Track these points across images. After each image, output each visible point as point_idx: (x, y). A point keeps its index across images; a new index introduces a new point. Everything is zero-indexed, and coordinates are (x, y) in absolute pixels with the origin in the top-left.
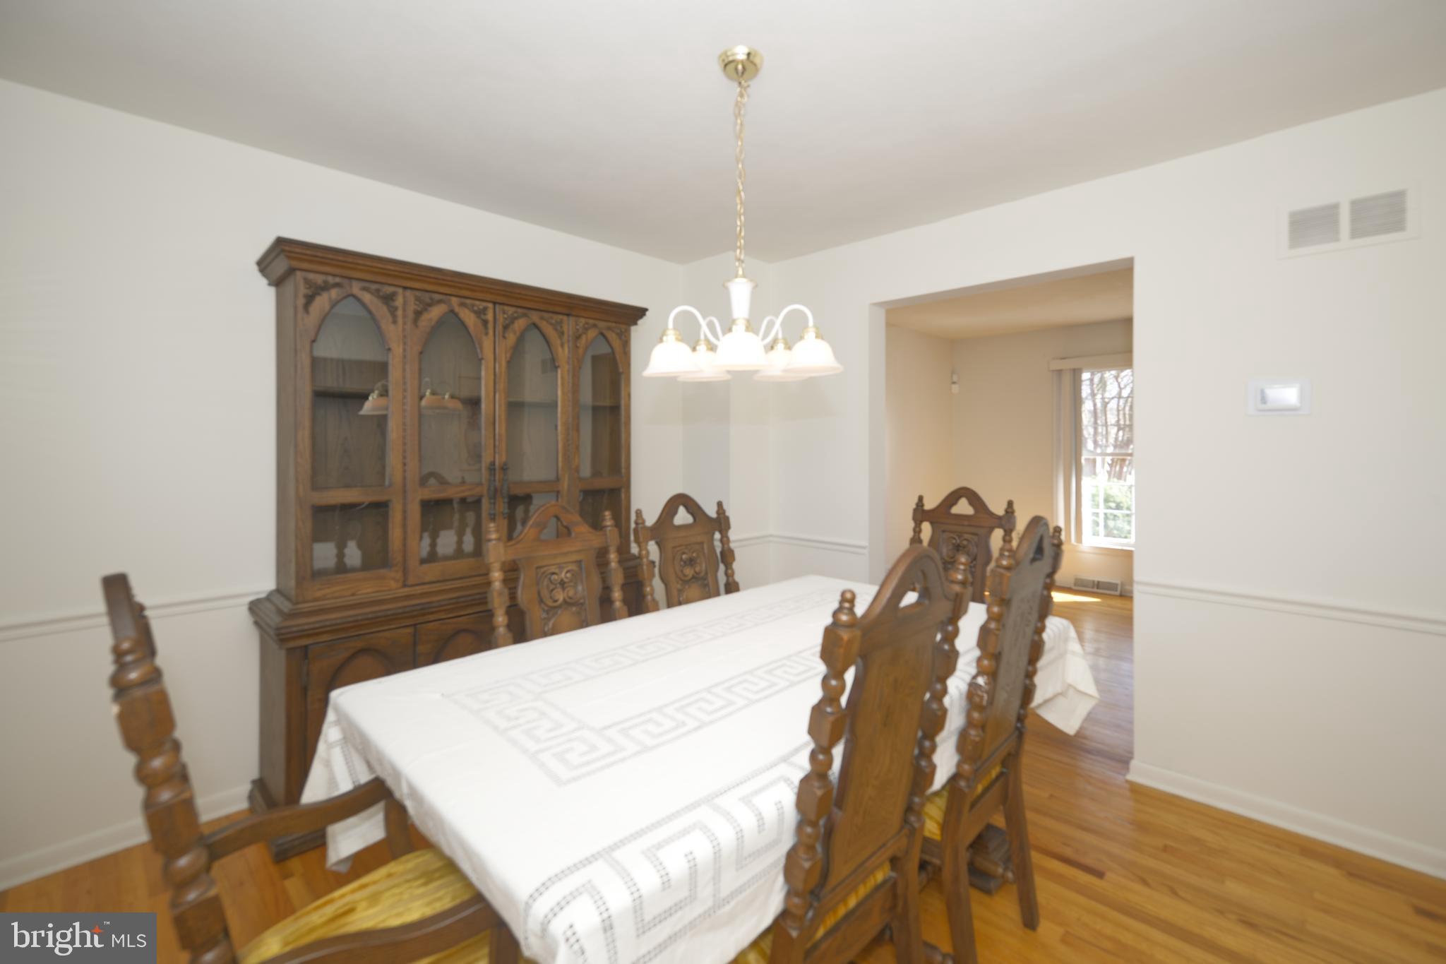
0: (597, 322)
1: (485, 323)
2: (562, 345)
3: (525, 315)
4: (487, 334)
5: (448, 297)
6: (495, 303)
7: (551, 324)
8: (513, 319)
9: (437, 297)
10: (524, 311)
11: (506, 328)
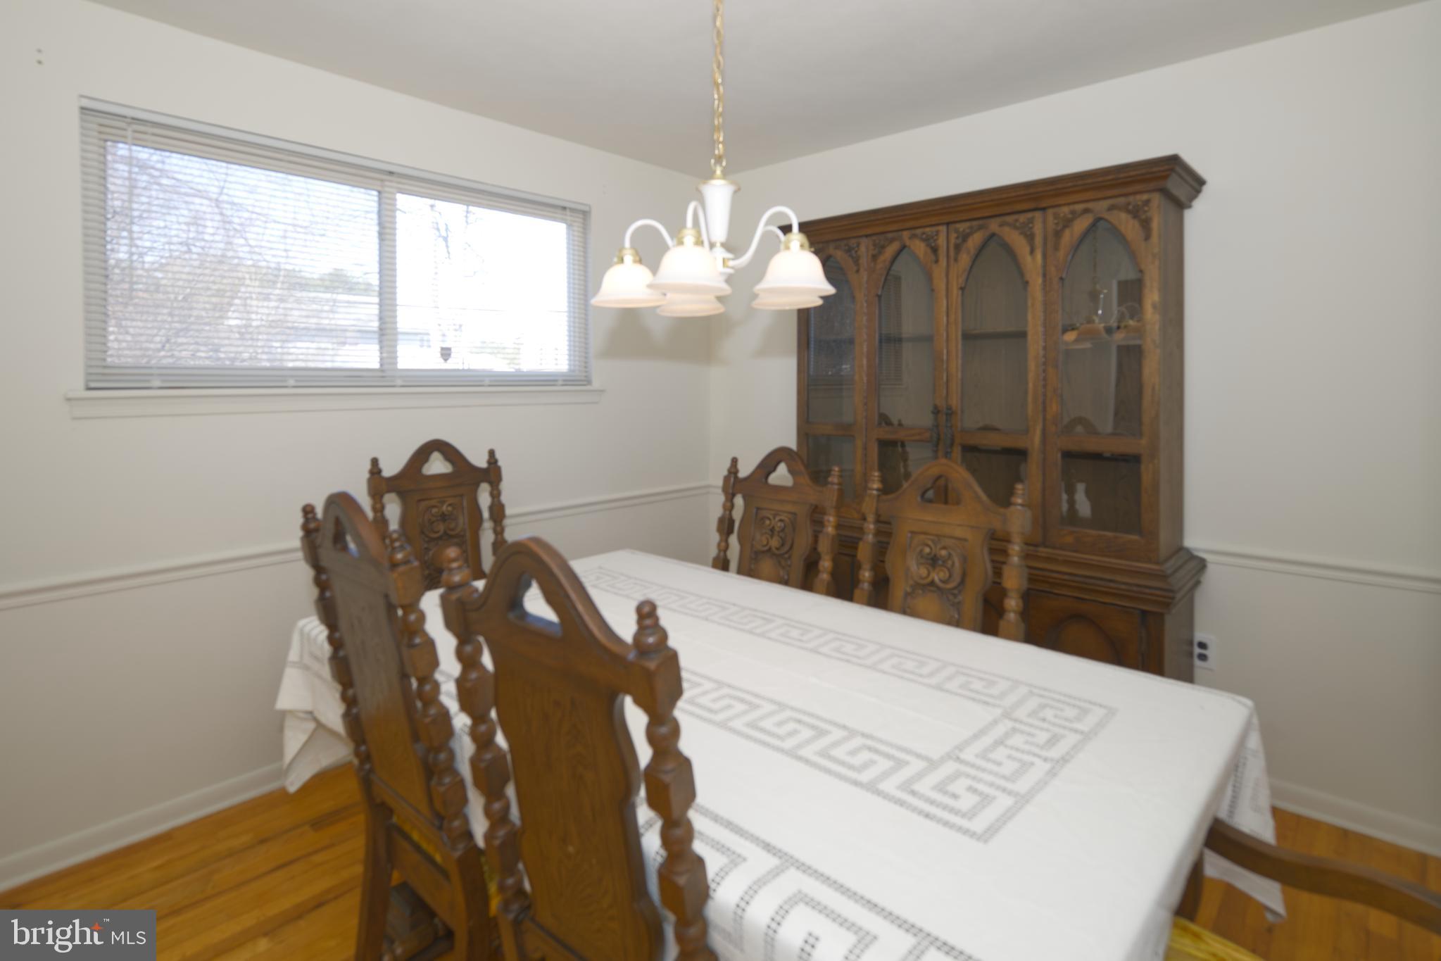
0: (1090, 205)
1: (935, 250)
2: (1032, 251)
3: (980, 228)
4: (937, 261)
5: (900, 233)
6: (948, 224)
7: (1016, 228)
8: (965, 237)
9: (890, 235)
10: (981, 222)
11: (958, 248)
